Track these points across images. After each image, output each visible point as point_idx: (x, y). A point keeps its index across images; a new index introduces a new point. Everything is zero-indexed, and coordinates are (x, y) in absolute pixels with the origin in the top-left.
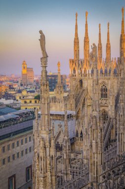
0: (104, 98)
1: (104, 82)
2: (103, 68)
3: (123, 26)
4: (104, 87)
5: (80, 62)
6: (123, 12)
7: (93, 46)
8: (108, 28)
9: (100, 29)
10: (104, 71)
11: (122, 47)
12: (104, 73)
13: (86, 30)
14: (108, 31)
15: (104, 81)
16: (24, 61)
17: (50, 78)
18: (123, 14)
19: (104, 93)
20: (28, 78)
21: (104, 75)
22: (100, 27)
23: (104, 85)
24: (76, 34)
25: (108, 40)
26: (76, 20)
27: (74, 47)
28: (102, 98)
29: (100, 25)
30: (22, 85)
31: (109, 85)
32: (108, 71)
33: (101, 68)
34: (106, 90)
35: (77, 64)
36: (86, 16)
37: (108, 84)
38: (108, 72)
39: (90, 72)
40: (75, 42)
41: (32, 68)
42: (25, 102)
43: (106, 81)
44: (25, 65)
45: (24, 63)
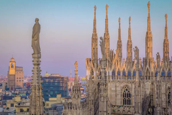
0: (127, 105)
1: (127, 86)
2: (126, 69)
3: (150, 23)
4: (127, 92)
5: (99, 62)
6: (149, 7)
7: (135, 49)
8: (130, 23)
9: (120, 24)
10: (127, 73)
11: (148, 46)
12: (127, 75)
13: (107, 26)
14: (130, 27)
15: (127, 84)
16: (13, 58)
17: (47, 80)
18: (149, 10)
19: (127, 99)
20: (16, 80)
21: (127, 78)
22: (119, 21)
23: (127, 90)
24: (95, 30)
25: (130, 37)
26: (95, 13)
27: (92, 44)
28: (125, 105)
29: (120, 19)
30: (7, 89)
31: (133, 90)
32: (132, 73)
33: (124, 70)
34: (129, 95)
35: (95, 64)
36: (107, 9)
37: (132, 88)
38: (132, 75)
39: (111, 74)
40: (93, 39)
41: (22, 67)
42: (22, 111)
43: (130, 85)
44: (14, 64)
45: (13, 60)
